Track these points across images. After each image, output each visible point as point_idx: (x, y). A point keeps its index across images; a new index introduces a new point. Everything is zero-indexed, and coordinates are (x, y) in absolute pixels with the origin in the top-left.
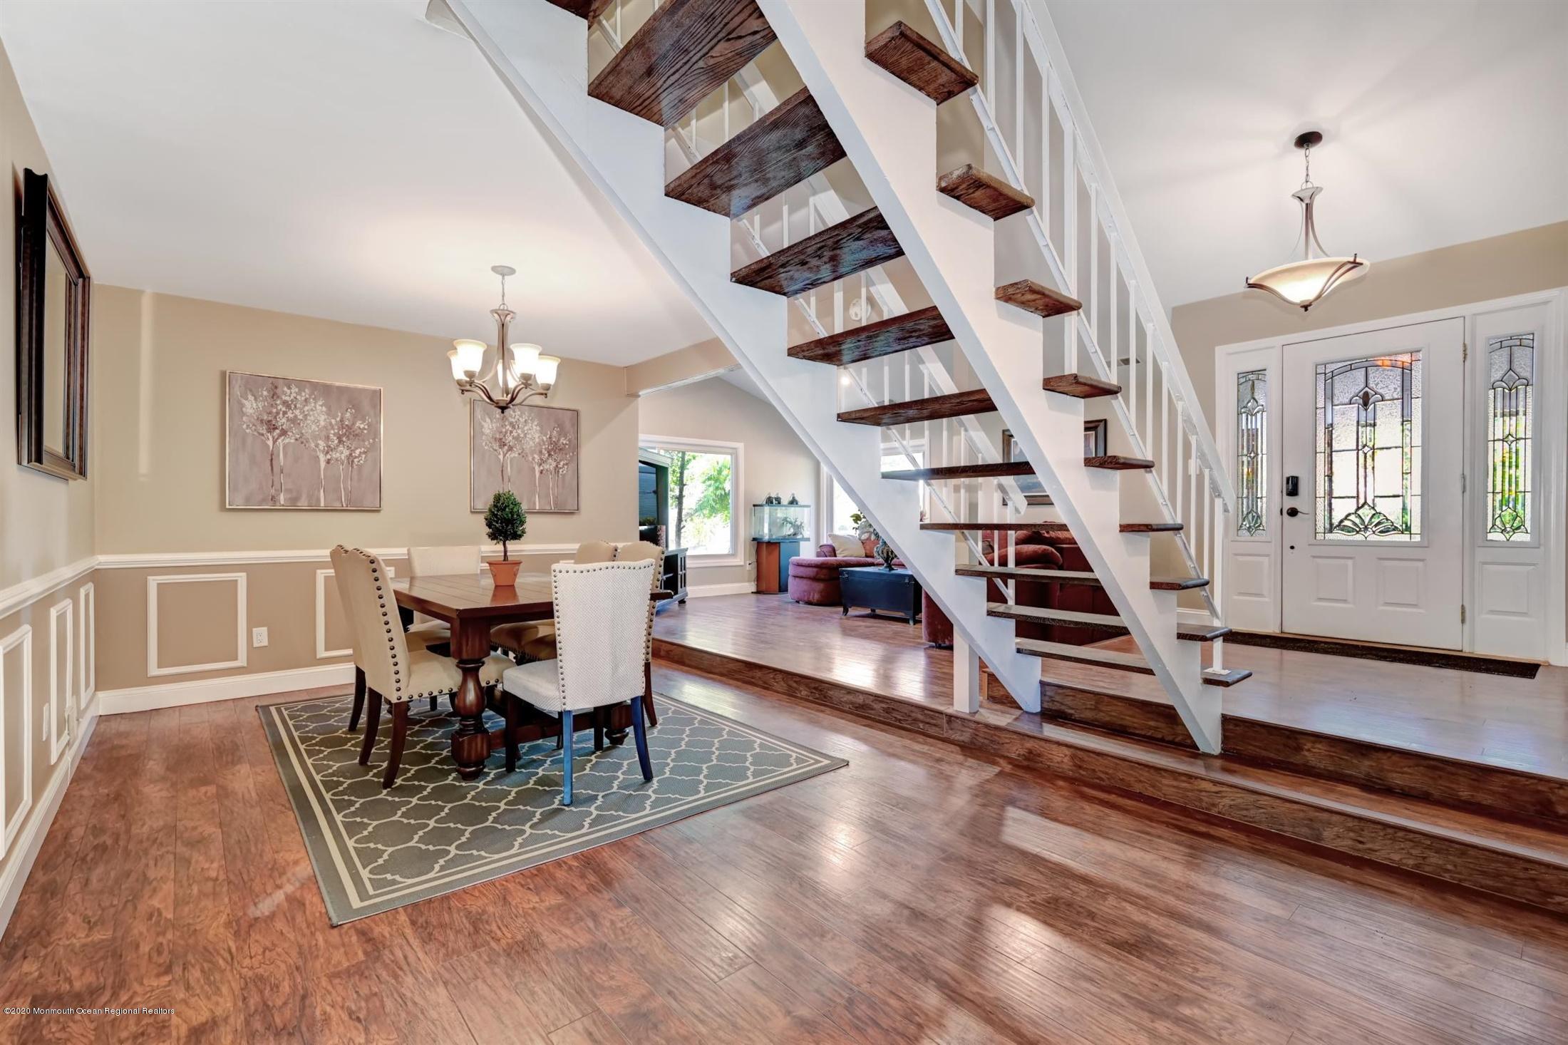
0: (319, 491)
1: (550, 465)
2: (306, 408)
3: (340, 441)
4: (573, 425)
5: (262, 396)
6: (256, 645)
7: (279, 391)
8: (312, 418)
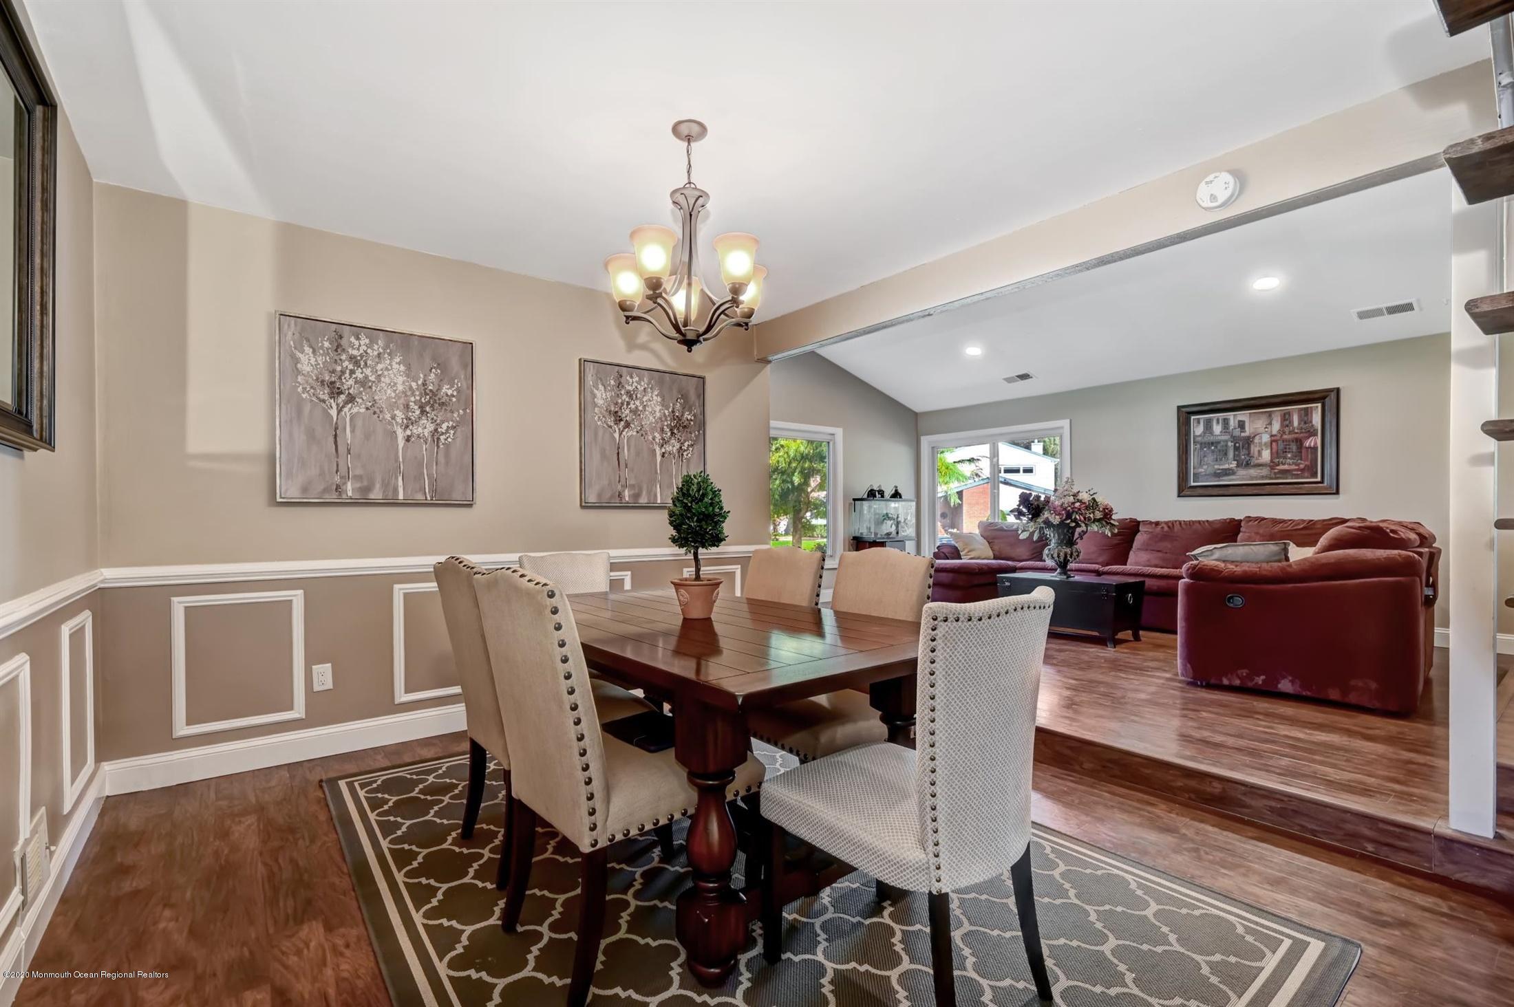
0: (397, 478)
1: (673, 446)
2: (380, 367)
3: (423, 412)
4: (699, 397)
5: (322, 347)
6: (317, 688)
7: (344, 342)
8: (387, 380)
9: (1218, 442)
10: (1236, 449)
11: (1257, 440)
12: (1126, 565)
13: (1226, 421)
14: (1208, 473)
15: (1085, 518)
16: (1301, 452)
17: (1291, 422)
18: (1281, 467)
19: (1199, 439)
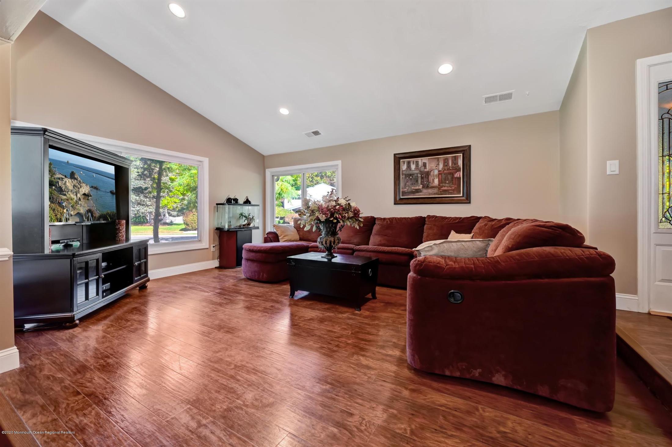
9: (413, 174)
10: (422, 178)
11: (432, 173)
12: (368, 245)
13: (417, 163)
14: (409, 191)
15: (342, 217)
16: (453, 180)
17: (448, 164)
18: (444, 188)
19: (404, 172)
